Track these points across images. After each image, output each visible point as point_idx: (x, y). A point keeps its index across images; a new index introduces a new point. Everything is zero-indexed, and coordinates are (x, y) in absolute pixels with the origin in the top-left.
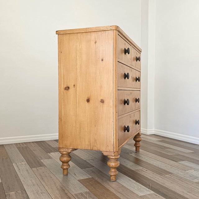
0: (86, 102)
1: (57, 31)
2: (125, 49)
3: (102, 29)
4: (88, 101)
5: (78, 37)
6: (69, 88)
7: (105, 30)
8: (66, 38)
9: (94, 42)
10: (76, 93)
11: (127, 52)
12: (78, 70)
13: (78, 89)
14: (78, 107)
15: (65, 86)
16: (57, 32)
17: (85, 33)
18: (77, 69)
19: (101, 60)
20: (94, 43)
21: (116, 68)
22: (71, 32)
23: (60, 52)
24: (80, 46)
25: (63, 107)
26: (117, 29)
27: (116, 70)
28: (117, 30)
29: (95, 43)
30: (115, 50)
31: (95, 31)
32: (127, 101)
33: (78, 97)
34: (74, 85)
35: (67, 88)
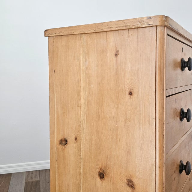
0: (98, 179)
1: (46, 31)
2: (182, 59)
3: (130, 25)
4: (102, 175)
5: (82, 41)
6: (66, 141)
7: (136, 26)
8: (62, 43)
9: (114, 53)
10: (79, 155)
11: (187, 66)
12: (82, 109)
13: (82, 147)
14: (83, 184)
15: (61, 137)
16: (47, 33)
17: (95, 35)
18: (80, 106)
19: (128, 93)
20: (114, 56)
21: (162, 114)
22: (70, 32)
23: (52, 71)
24: (86, 60)
25: (56, 176)
26: (166, 24)
27: (161, 120)
28: (164, 26)
29: (116, 55)
30: (160, 74)
31: (115, 30)
32: (186, 166)
33: (82, 164)
34: (76, 139)
35: (64, 142)
